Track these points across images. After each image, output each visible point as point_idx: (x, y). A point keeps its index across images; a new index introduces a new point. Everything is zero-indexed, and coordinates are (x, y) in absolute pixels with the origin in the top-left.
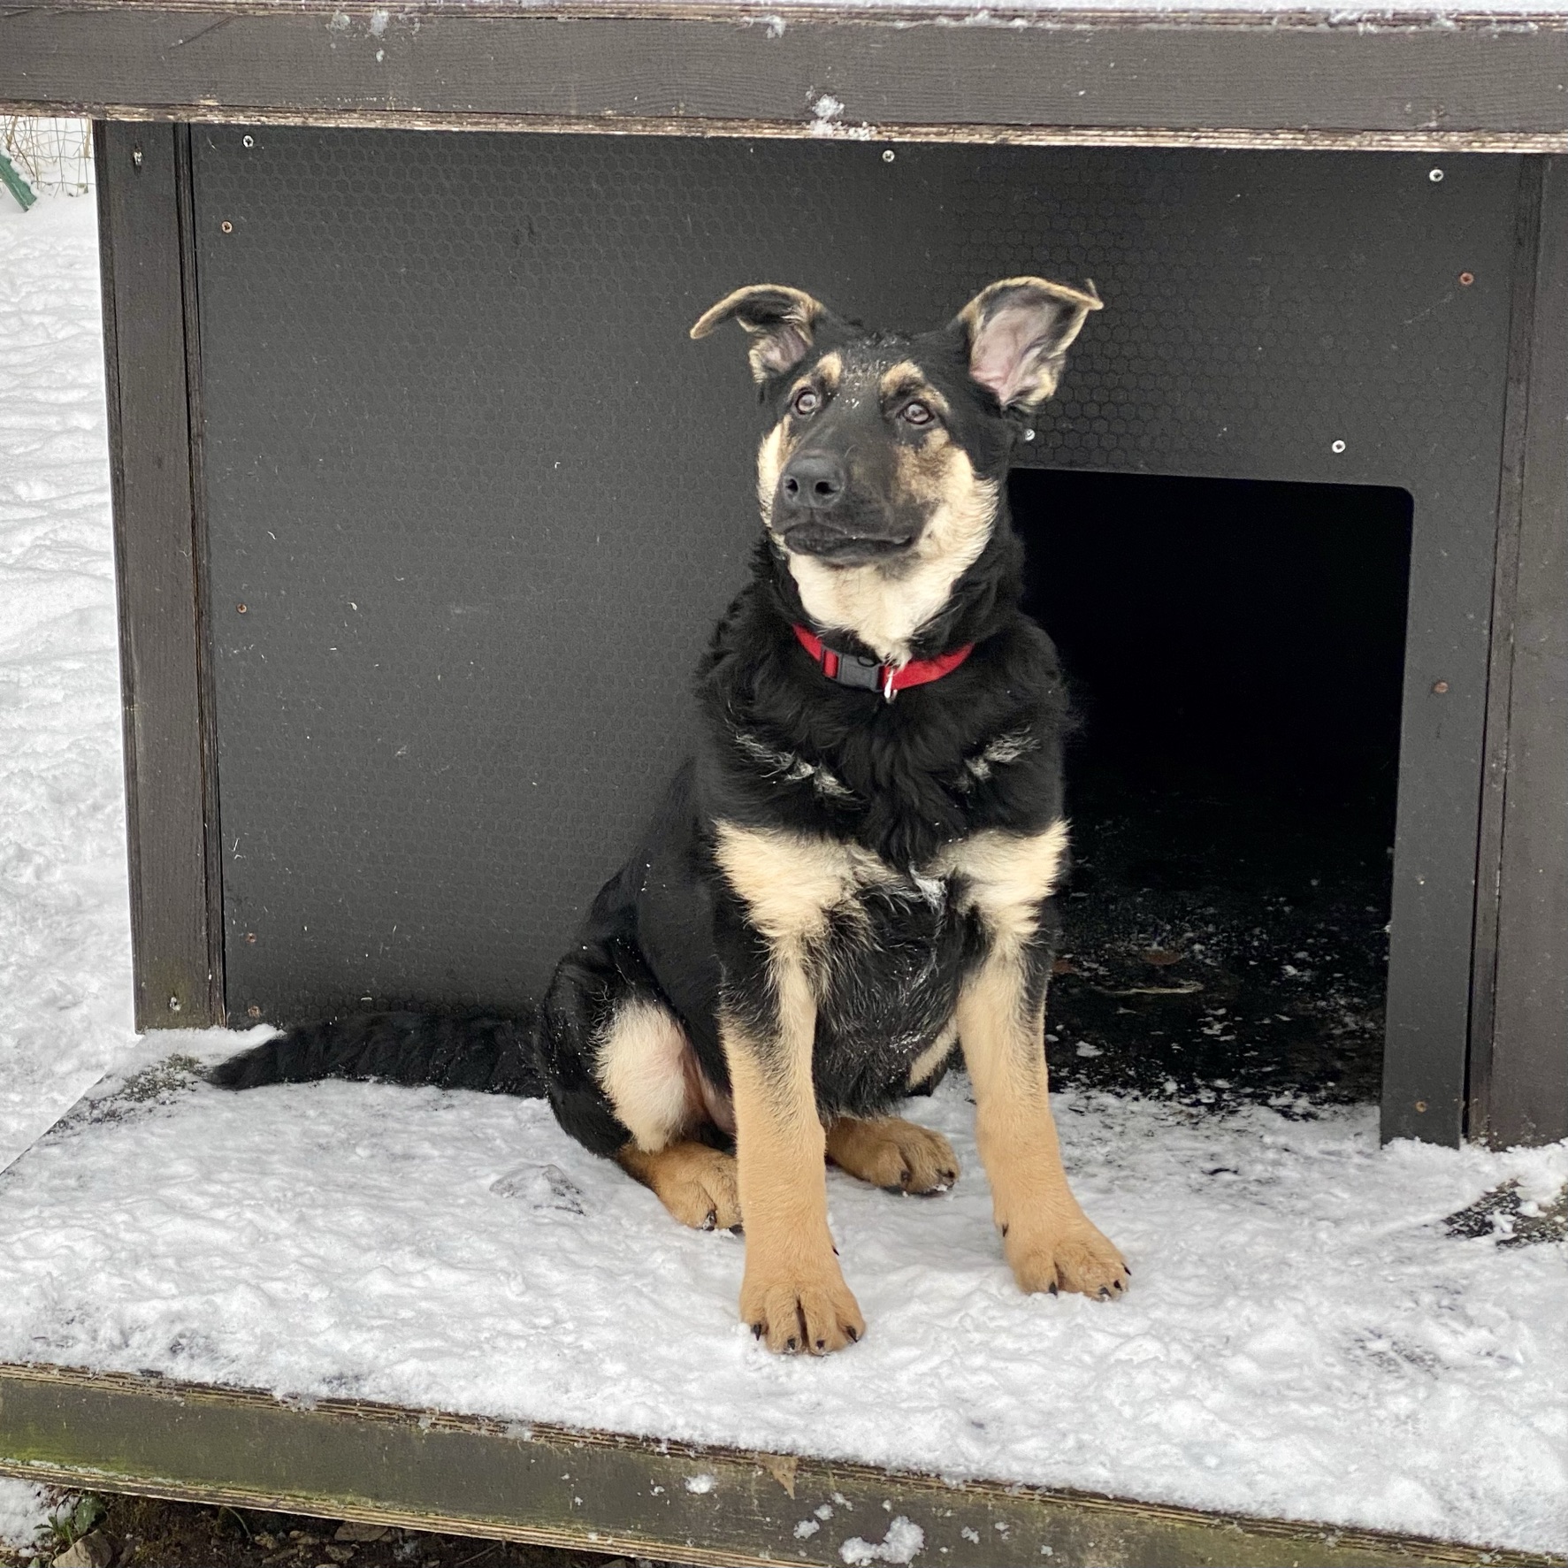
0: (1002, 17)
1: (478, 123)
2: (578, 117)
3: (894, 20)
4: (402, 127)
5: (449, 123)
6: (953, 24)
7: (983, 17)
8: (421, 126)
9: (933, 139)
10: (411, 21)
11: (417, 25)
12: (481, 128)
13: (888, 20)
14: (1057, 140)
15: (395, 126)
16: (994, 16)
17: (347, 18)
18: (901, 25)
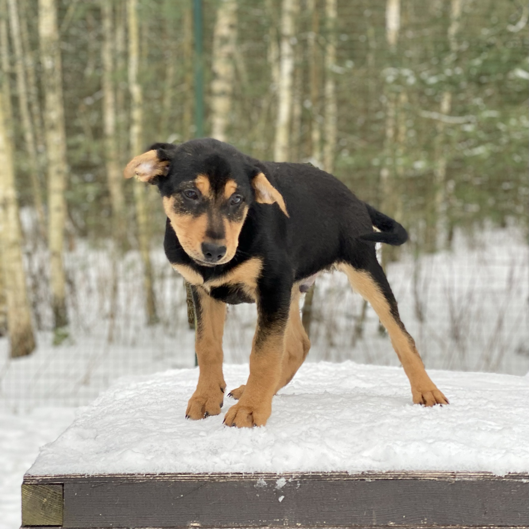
2: (375, 526)
10: (296, 482)
11: (299, 484)
17: (265, 482)
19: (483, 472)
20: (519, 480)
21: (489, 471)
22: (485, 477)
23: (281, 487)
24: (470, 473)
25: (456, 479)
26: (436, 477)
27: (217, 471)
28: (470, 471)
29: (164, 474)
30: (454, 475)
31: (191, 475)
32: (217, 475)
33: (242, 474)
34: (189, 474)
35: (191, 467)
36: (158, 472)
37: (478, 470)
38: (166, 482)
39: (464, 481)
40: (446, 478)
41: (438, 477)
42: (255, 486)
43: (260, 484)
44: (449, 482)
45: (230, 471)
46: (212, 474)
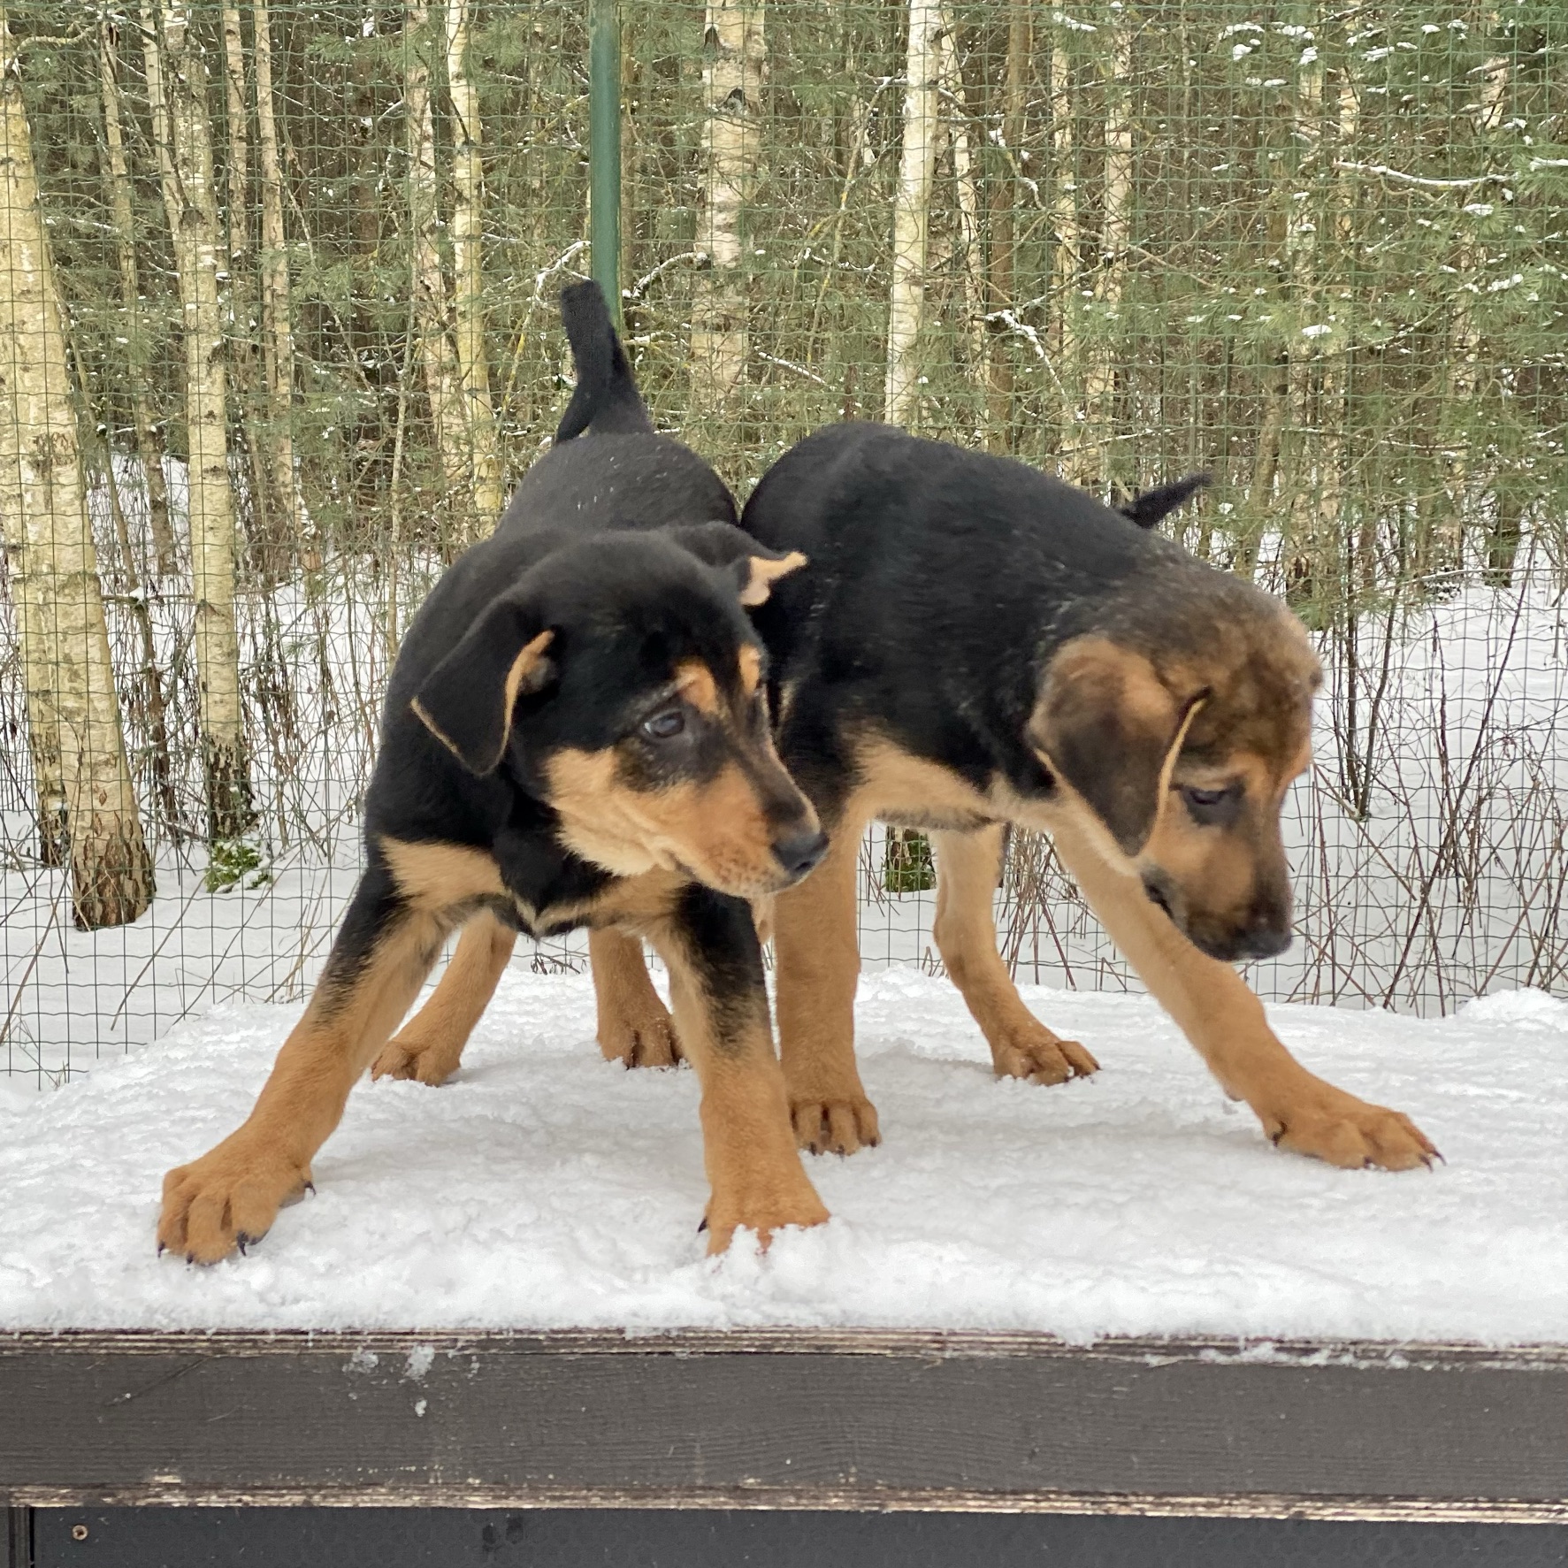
0: (1290, 1350)
1: (562, 1498)
2: (702, 1488)
3: (1143, 1354)
4: (450, 1505)
5: (519, 1497)
6: (1222, 1359)
7: (1265, 1352)
8: (477, 1502)
9: (1202, 1512)
10: (467, 1359)
11: (476, 1366)
12: (566, 1504)
13: (1134, 1354)
14: (1372, 1515)
15: (440, 1503)
16: (1278, 1350)
17: (374, 1358)
18: (1154, 1361)
19: (1028, 1334)
20: (1137, 1359)
21: (1046, 1330)
22: (1035, 1347)
23: (423, 1372)
24: (988, 1335)
25: (948, 1354)
26: (886, 1348)
27: (233, 1323)
28: (990, 1329)
29: (76, 1333)
30: (940, 1340)
31: (155, 1337)
32: (232, 1337)
33: (306, 1333)
34: (150, 1332)
35: (156, 1312)
36: (60, 1326)
37: (1015, 1325)
38: (83, 1357)
39: (971, 1359)
40: (917, 1350)
41: (893, 1348)
42: (344, 1369)
43: (361, 1363)
44: (923, 1361)
45: (269, 1324)
46: (217, 1334)
